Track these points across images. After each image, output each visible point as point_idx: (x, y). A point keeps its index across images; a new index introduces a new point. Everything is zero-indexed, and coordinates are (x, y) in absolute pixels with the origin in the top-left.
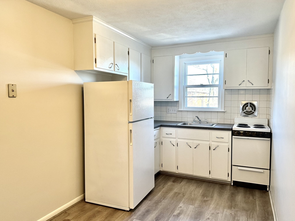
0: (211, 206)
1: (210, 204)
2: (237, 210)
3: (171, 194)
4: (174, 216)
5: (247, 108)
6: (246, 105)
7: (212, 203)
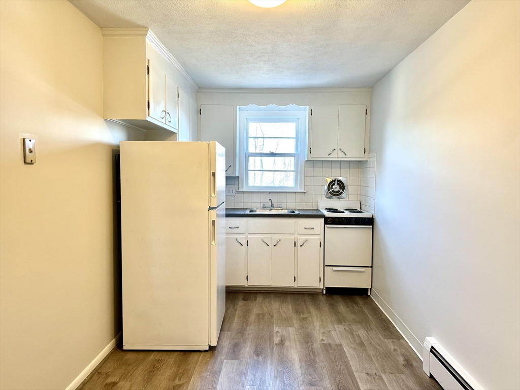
0: (315, 324)
1: (313, 322)
2: (349, 323)
3: (252, 317)
4: (276, 344)
5: (333, 187)
6: (332, 183)
7: (315, 320)
